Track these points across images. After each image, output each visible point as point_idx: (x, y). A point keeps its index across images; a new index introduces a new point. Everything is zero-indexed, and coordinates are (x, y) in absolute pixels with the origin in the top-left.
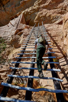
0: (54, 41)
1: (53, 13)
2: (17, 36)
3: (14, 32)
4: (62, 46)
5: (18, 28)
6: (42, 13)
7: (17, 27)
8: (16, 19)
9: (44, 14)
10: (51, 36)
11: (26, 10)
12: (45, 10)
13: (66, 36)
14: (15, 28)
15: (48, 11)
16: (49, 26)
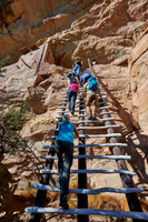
0: (114, 99)
1: (109, 44)
2: (39, 89)
3: (32, 81)
4: (130, 108)
5: (41, 73)
6: (87, 43)
7: (38, 70)
8: (34, 52)
9: (91, 45)
10: (107, 90)
11: (56, 36)
12: (93, 37)
13: (135, 90)
14: (33, 71)
15: (100, 40)
16: (103, 69)
